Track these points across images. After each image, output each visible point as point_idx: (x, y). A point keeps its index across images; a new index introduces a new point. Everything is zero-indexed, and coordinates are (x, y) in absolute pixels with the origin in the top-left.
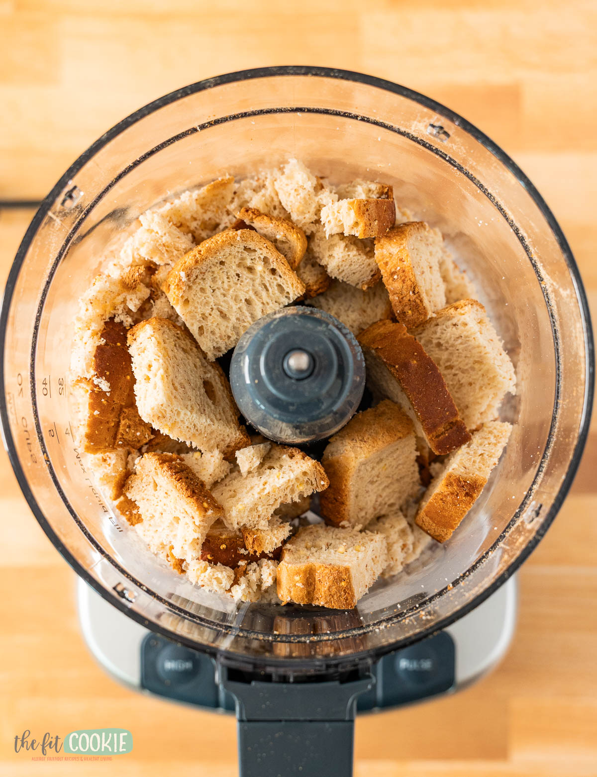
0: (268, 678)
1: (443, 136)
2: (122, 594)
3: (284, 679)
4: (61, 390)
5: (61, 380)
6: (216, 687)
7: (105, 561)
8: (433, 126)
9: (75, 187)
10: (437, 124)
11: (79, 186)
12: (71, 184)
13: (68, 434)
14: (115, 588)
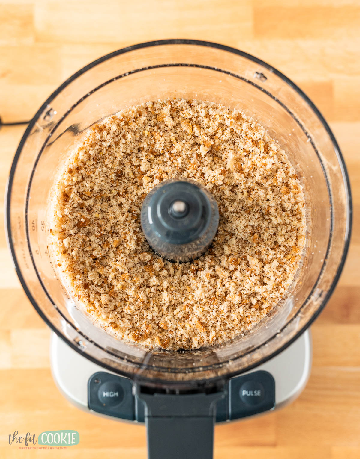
0: (163, 392)
1: (263, 79)
2: (78, 344)
3: (173, 392)
4: (43, 228)
5: (43, 222)
6: (133, 397)
7: (69, 325)
8: (257, 73)
9: (51, 109)
10: (260, 72)
11: (54, 109)
12: (49, 107)
13: (47, 253)
14: (74, 340)
